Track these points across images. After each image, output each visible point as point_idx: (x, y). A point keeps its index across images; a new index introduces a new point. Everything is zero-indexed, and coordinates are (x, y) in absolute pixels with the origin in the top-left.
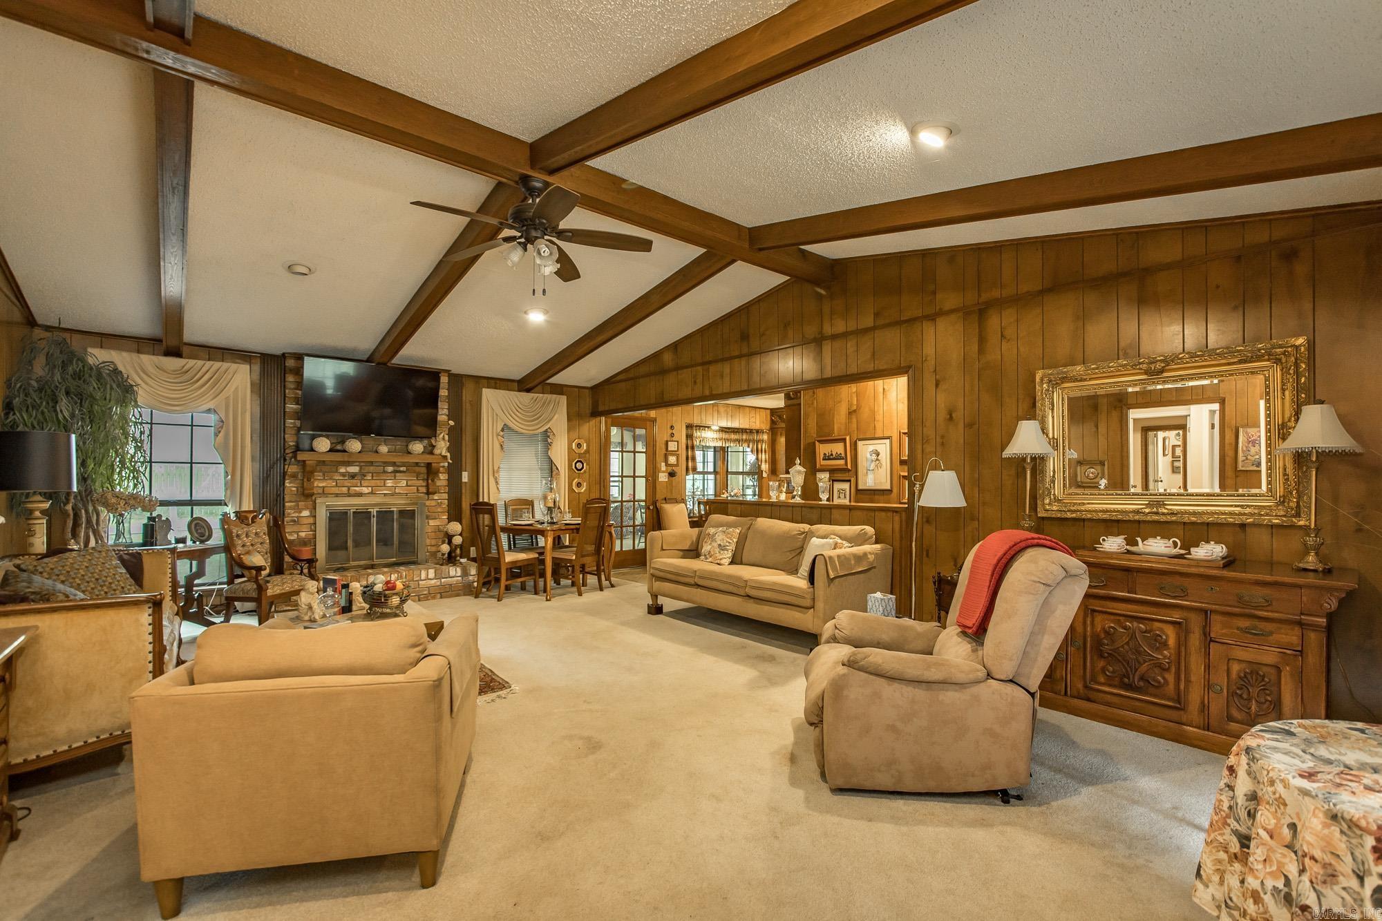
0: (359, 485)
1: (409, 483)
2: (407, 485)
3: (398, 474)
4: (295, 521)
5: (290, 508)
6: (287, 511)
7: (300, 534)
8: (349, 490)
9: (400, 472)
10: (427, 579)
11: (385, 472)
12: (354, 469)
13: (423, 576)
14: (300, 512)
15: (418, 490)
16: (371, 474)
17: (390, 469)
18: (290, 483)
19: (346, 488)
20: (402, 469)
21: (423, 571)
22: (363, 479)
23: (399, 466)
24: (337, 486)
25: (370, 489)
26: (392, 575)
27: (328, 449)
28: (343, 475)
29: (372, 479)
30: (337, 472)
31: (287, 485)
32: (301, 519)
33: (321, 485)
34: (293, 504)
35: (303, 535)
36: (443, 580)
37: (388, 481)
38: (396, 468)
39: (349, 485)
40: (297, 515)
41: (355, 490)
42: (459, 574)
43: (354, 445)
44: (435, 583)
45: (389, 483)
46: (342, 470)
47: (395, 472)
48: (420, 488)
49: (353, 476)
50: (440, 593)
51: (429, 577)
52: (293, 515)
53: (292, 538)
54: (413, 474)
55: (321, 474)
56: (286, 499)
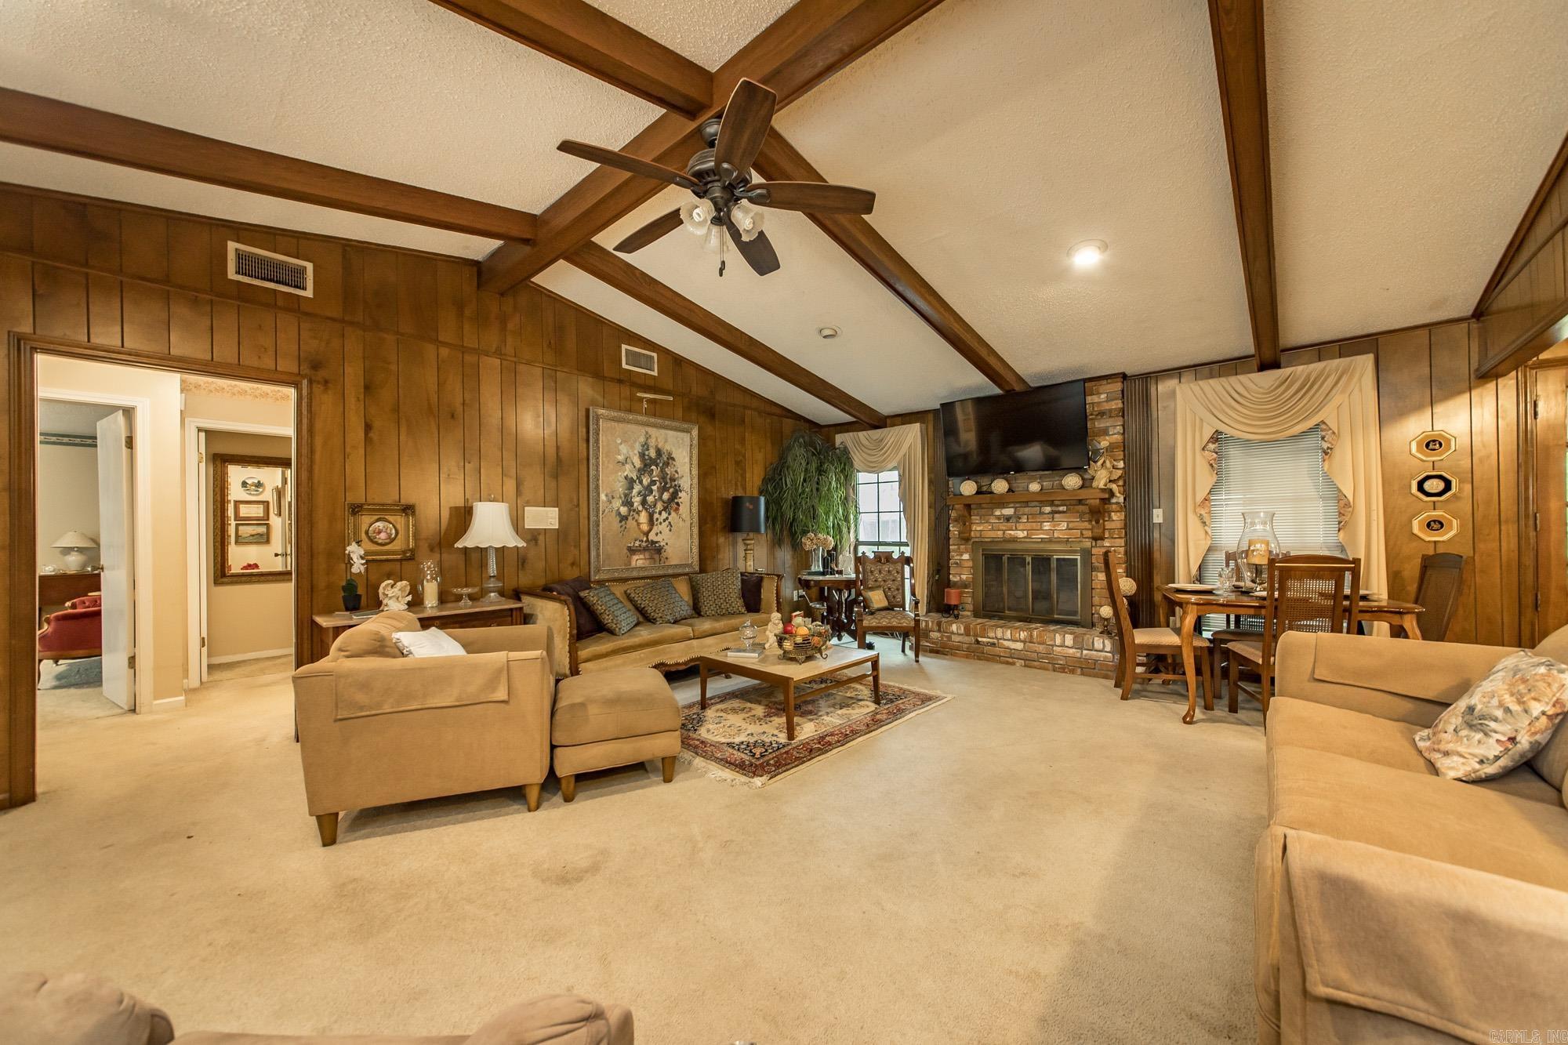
0: (1014, 528)
1: (1071, 525)
2: (1068, 528)
3: (1056, 515)
4: (957, 563)
5: (954, 551)
6: (952, 554)
7: (962, 576)
8: (1004, 533)
9: (1059, 512)
10: (1063, 645)
11: (1041, 513)
12: (1009, 511)
13: (1058, 640)
14: (962, 555)
15: (1082, 534)
16: (1026, 516)
17: (1048, 509)
18: (953, 527)
19: (1002, 532)
20: (1061, 509)
21: (1057, 635)
22: (1017, 522)
23: (1058, 506)
24: (992, 529)
25: (1025, 532)
26: (1021, 633)
27: (975, 492)
28: (998, 518)
29: (1028, 522)
30: (992, 515)
31: (951, 529)
32: (963, 562)
33: (978, 529)
34: (956, 547)
35: (964, 577)
36: (1085, 652)
37: (1045, 524)
38: (1055, 509)
39: (1004, 528)
40: (958, 557)
41: (1010, 534)
42: (1108, 648)
43: (1000, 486)
44: (1074, 653)
45: (1047, 526)
46: (998, 513)
47: (1053, 512)
48: (1084, 532)
49: (1008, 519)
50: (1082, 668)
51: (1066, 644)
52: (956, 558)
53: (955, 580)
54: (1075, 514)
55: (978, 518)
56: (951, 543)
